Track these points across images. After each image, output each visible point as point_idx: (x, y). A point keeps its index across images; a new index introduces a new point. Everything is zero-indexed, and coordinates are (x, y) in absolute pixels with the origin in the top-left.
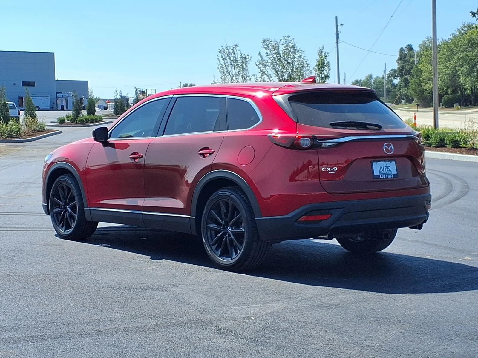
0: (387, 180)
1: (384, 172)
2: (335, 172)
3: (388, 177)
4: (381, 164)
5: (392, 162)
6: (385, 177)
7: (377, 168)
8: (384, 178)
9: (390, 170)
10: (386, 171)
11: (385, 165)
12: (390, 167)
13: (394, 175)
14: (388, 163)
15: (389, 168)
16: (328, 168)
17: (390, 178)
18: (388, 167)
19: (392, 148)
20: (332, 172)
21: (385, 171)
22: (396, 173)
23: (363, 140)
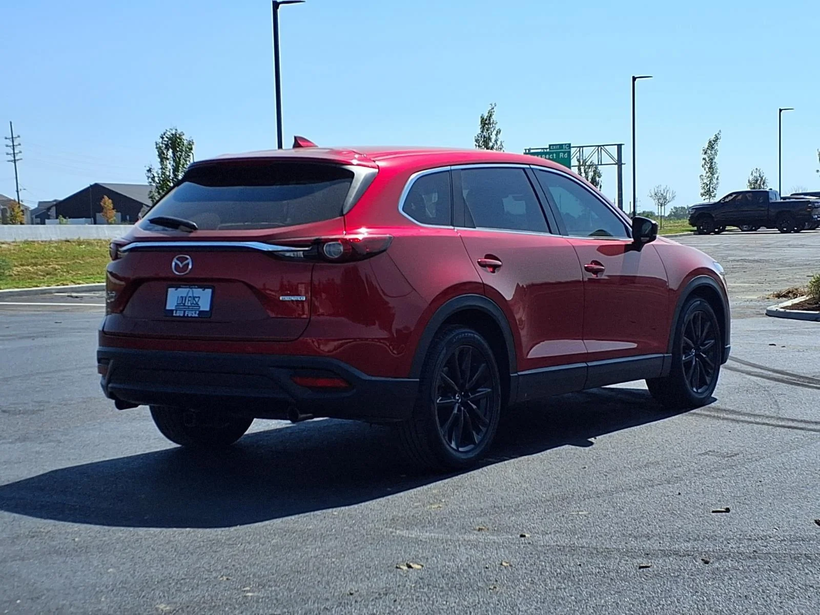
0: (185, 320)
1: (184, 305)
3: (188, 316)
4: (183, 292)
5: (206, 290)
6: (182, 315)
7: (174, 298)
8: (179, 317)
9: (197, 304)
10: (189, 305)
11: (190, 295)
12: (199, 297)
13: (201, 312)
14: (197, 292)
15: (197, 299)
17: (191, 317)
18: (194, 298)
19: (188, 264)
21: (186, 304)
22: (208, 309)
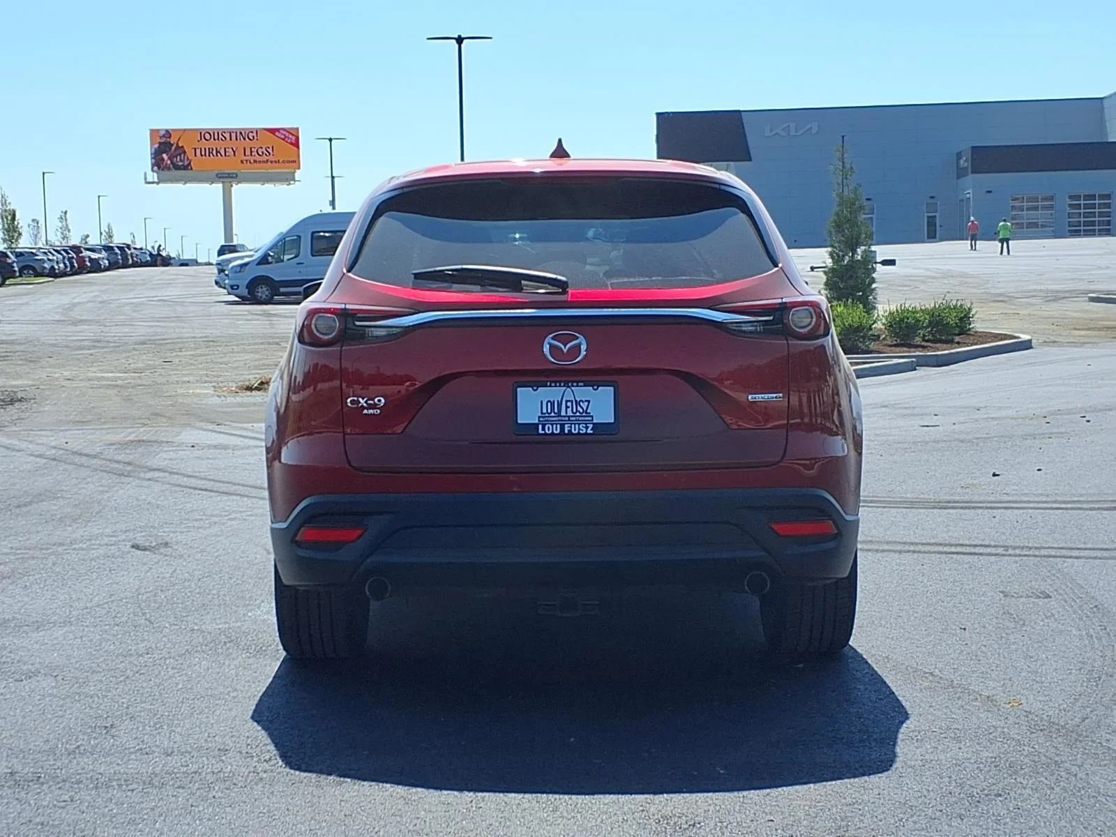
0: (567, 439)
1: (559, 415)
2: (379, 411)
3: (570, 433)
4: (552, 393)
5: (602, 389)
6: (558, 432)
7: (534, 403)
8: (553, 434)
9: (584, 412)
10: (570, 413)
11: (568, 397)
12: (589, 401)
13: (598, 426)
14: (582, 392)
15: (584, 405)
16: (360, 399)
17: (578, 434)
18: (579, 403)
19: (579, 345)
20: (371, 411)
21: (563, 413)
22: (611, 420)
23: (498, 322)
